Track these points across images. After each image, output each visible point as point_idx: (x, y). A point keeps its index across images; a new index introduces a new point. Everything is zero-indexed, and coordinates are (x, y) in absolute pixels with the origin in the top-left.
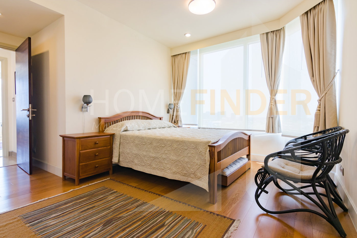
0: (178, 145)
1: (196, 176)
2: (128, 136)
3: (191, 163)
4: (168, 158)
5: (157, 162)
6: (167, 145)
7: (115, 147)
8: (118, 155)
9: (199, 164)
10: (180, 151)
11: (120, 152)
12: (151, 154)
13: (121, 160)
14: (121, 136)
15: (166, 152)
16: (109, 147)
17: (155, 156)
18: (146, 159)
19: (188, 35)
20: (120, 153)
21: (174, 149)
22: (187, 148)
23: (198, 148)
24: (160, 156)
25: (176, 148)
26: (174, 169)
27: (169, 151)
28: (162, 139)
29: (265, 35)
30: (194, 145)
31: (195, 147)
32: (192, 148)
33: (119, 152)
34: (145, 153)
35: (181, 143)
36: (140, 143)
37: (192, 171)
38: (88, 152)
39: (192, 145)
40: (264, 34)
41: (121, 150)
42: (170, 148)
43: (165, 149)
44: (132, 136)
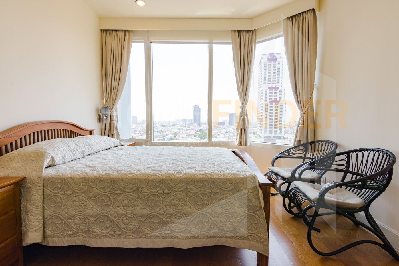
0: (199, 188)
2: (70, 180)
3: (227, 215)
5: (154, 223)
6: (175, 190)
8: (41, 225)
9: (242, 214)
10: (206, 198)
11: (46, 216)
12: (138, 211)
13: (48, 232)
14: (47, 182)
15: (175, 202)
16: (14, 212)
17: (148, 212)
18: (125, 221)
19: (141, 3)
20: (46, 219)
21: (192, 194)
22: (217, 191)
23: (238, 188)
24: (161, 212)
25: (197, 193)
26: (194, 229)
27: (181, 200)
28: (163, 180)
29: (237, 32)
30: (231, 185)
31: (232, 187)
32: (227, 190)
33: (44, 217)
34: (121, 211)
36: (106, 191)
37: (230, 226)
39: (228, 184)
41: (48, 212)
42: (183, 194)
43: (173, 197)
44: (82, 178)
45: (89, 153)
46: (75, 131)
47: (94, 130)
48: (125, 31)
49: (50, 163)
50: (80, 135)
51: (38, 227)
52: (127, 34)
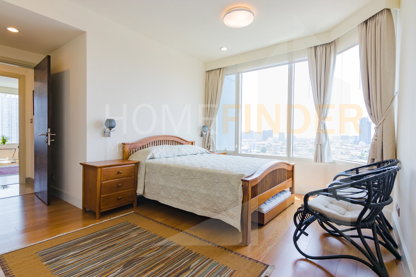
0: (208, 178)
1: (228, 213)
2: (155, 165)
3: (222, 198)
4: (197, 191)
5: (185, 195)
6: (196, 177)
7: (140, 176)
8: (143, 186)
9: (231, 200)
10: (211, 185)
11: (145, 182)
12: (179, 187)
13: (146, 191)
14: (147, 165)
15: (195, 185)
16: (134, 177)
17: (183, 188)
18: (173, 191)
19: (224, 49)
20: (145, 184)
21: (204, 181)
22: (218, 181)
23: (230, 181)
24: (189, 189)
25: (207, 181)
26: (204, 204)
27: (199, 184)
28: (191, 170)
29: (313, 49)
30: (226, 178)
31: (227, 180)
32: (223, 181)
33: (145, 183)
34: (172, 185)
35: (212, 175)
36: (167, 173)
37: (224, 207)
38: (110, 182)
39: (224, 178)
40: (311, 47)
41: (146, 181)
42: (200, 180)
43: (195, 182)
44: (159, 165)
45: (178, 155)
46: (180, 142)
47: (195, 142)
48: (220, 69)
49: (152, 157)
50: (182, 144)
51: (142, 187)
52: (222, 70)
